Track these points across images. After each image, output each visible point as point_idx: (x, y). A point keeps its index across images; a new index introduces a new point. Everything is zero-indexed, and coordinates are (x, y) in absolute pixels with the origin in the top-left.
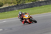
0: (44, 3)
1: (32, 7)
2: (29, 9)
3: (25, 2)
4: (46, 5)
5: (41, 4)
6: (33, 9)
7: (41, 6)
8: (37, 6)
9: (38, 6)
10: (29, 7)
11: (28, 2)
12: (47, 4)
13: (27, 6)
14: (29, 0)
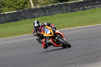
0: (40, 13)
1: (16, 20)
2: (10, 24)
3: (2, 10)
4: (43, 16)
5: (34, 14)
6: (18, 25)
8: (26, 19)
9: (28, 18)
11: (8, 11)
12: (46, 15)
13: (6, 19)
14: (10, 7)
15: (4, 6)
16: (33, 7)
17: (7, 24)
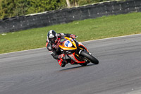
0: (79, 14)
2: (37, 30)
3: (26, 11)
5: (70, 16)
7: (72, 21)
8: (59, 23)
9: (62, 22)
10: (38, 24)
11: (35, 12)
12: (88, 18)
13: (32, 23)
14: (37, 6)
15: (28, 4)
16: (69, 6)
17: (33, 30)
